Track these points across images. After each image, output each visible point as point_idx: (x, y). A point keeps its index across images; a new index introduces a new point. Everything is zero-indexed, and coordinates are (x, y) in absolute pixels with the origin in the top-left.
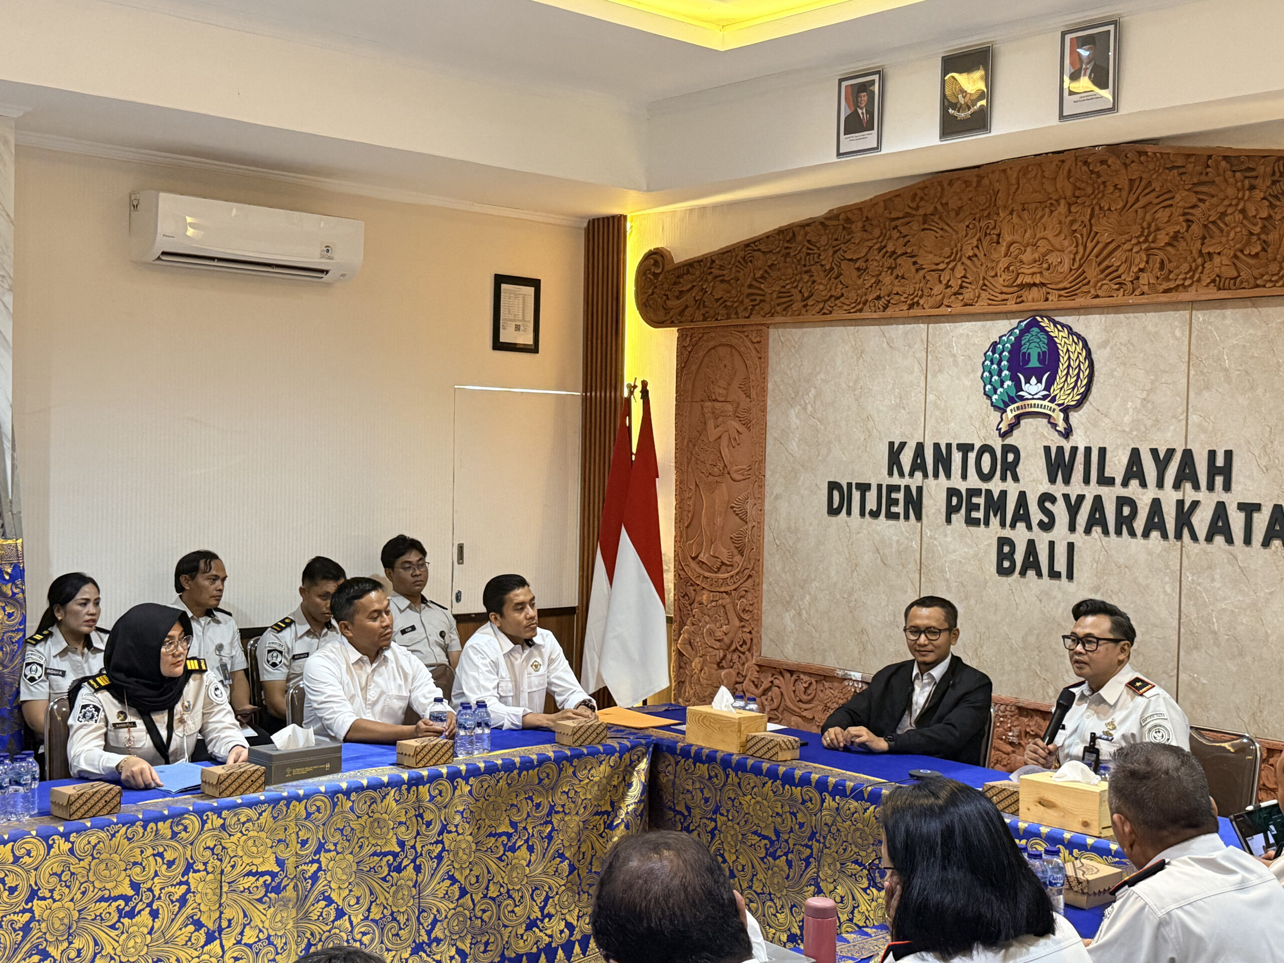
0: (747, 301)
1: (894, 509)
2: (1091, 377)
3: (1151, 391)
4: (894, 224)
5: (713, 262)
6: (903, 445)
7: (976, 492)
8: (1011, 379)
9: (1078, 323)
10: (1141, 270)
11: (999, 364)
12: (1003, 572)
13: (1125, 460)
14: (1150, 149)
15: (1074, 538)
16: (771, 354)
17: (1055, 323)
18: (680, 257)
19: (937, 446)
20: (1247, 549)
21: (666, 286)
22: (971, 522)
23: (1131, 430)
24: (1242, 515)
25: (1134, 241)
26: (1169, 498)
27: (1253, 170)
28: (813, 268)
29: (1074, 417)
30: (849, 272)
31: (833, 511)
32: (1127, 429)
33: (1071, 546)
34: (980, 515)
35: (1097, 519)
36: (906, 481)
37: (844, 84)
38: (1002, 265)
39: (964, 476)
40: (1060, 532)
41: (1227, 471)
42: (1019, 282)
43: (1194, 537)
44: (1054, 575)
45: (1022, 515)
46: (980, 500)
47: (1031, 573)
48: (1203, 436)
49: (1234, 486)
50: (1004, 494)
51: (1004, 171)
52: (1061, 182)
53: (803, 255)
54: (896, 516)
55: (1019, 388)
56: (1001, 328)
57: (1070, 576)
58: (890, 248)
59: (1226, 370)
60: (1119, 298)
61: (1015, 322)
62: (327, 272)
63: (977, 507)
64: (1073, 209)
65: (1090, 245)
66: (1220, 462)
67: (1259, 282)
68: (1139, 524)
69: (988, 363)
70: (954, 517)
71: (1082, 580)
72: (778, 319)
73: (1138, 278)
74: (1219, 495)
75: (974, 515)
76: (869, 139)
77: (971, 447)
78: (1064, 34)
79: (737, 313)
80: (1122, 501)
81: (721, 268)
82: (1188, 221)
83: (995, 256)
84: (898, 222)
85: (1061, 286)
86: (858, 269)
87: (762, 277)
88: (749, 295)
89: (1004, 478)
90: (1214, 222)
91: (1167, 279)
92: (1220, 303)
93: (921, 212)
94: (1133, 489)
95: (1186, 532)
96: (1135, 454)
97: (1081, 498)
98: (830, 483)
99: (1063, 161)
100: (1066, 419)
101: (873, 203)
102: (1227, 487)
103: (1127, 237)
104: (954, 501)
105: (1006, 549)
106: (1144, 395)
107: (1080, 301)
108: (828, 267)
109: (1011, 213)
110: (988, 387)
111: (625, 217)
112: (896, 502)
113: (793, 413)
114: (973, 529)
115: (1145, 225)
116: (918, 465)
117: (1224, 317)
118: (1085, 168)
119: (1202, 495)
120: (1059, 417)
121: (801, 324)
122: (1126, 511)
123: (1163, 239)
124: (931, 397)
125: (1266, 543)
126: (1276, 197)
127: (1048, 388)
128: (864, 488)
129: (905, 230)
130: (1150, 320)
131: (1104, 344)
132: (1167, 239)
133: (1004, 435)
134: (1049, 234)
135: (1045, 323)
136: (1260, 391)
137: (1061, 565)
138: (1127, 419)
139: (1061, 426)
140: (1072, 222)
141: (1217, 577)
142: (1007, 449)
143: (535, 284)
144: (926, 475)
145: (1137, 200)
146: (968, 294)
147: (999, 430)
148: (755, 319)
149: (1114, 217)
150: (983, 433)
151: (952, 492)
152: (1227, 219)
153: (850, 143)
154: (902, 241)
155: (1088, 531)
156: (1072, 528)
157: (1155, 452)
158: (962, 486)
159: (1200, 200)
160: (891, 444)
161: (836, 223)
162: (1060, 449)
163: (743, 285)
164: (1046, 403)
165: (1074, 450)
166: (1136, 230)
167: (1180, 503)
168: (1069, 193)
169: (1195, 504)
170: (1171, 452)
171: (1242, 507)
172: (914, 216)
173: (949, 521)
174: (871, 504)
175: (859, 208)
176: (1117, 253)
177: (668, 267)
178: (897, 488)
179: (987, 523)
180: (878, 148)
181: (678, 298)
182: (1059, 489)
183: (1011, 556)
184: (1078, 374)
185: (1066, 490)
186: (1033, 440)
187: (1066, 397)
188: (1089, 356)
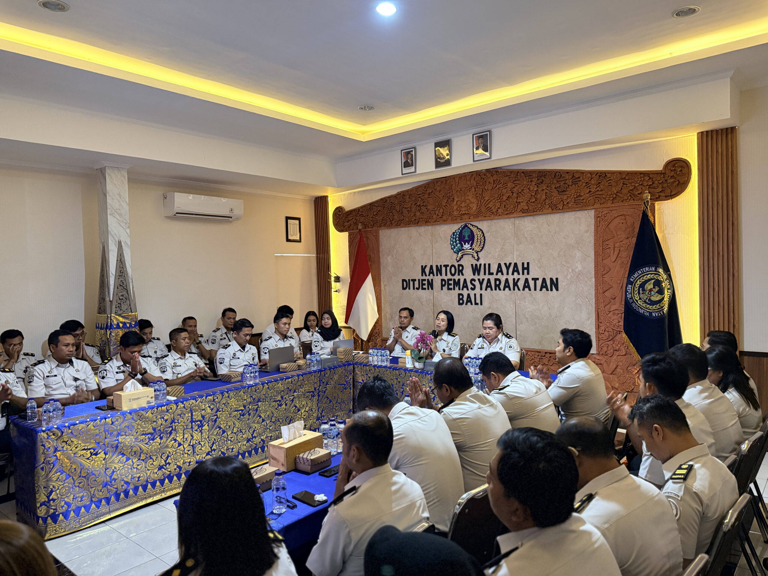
0: (371, 222)
1: (424, 287)
2: (484, 242)
3: (503, 245)
4: (419, 196)
5: (359, 210)
6: (426, 266)
7: (451, 280)
8: (460, 244)
9: (481, 225)
10: (498, 208)
11: (455, 239)
12: (460, 304)
13: (497, 267)
14: (500, 171)
15: (482, 292)
16: (380, 239)
17: (473, 225)
18: (348, 208)
19: (437, 266)
20: (535, 291)
21: (343, 218)
22: (449, 289)
23: (498, 258)
24: (533, 281)
25: (496, 199)
26: (511, 278)
27: (532, 176)
28: (393, 211)
29: (480, 254)
30: (405, 211)
31: (404, 289)
32: (497, 257)
33: (481, 295)
34: (452, 287)
35: (489, 286)
36: (427, 277)
37: (403, 152)
38: (455, 208)
39: (446, 275)
40: (477, 291)
41: (528, 268)
42: (461, 213)
43: (519, 289)
44: (476, 304)
45: (465, 286)
46: (452, 282)
47: (469, 304)
48: (520, 258)
49: (530, 273)
50: (459, 280)
51: (454, 178)
52: (472, 181)
53: (390, 207)
54: (425, 289)
55: (462, 246)
56: (456, 227)
57: (481, 304)
58: (418, 204)
59: (526, 238)
60: (492, 217)
62: (231, 217)
63: (451, 284)
64: (476, 189)
66: (526, 266)
67: (535, 210)
68: (502, 286)
69: (452, 239)
70: (444, 288)
71: (485, 305)
72: (382, 228)
73: (497, 210)
74: (526, 276)
75: (450, 287)
76: (412, 169)
77: (448, 266)
78: (473, 135)
79: (368, 226)
80: (496, 280)
81: (362, 212)
82: (512, 192)
83: (452, 205)
84: (421, 195)
85: (474, 214)
86: (408, 211)
87: (376, 214)
88: (372, 220)
89: (459, 275)
90: (520, 192)
91: (507, 210)
92: (523, 217)
93: (428, 192)
94: (499, 276)
95: (516, 287)
96: (499, 265)
97: (483, 280)
98: (403, 280)
99: (472, 175)
100: (477, 255)
101: (412, 190)
102: (528, 273)
103: (494, 198)
104: (444, 283)
105: (461, 297)
106: (501, 247)
107: (480, 218)
108: (398, 210)
109: (457, 192)
110: (453, 246)
111: (328, 196)
112: (425, 284)
113: (389, 258)
114: (450, 291)
115: (499, 194)
116: (431, 272)
117: (525, 222)
118: (479, 177)
119: (521, 276)
120: (475, 255)
121: (390, 228)
122: (498, 283)
123: (505, 198)
124: (434, 251)
125: (541, 290)
126: (539, 184)
127: (471, 246)
128: (414, 281)
129: (423, 198)
130: (502, 223)
131: (488, 232)
132: (506, 198)
133: (458, 262)
134: (470, 198)
135: (469, 226)
136: (537, 244)
137: (478, 301)
138: (496, 254)
139: (476, 258)
140: (476, 194)
141: (527, 301)
142: (459, 265)
143: (299, 219)
144: (434, 275)
145: (496, 186)
146: (444, 218)
147: (457, 260)
148: (375, 228)
149: (489, 192)
150: (451, 261)
151: (442, 280)
152: (524, 191)
153: (406, 170)
154: (422, 201)
155: (486, 290)
156: (481, 289)
157: (505, 264)
158: (446, 278)
159: (516, 186)
160: (422, 266)
161: (400, 196)
162: (476, 265)
163: (370, 217)
164: (471, 251)
165: (480, 265)
166: (496, 196)
167: (514, 279)
168: (475, 184)
169: (519, 279)
170: (510, 264)
171: (533, 279)
172: (425, 193)
173: (442, 289)
174: (417, 285)
175: (407, 191)
176: (491, 203)
177: (344, 212)
178: (425, 280)
179: (454, 289)
180: (415, 172)
181: (348, 222)
182: (476, 277)
183: (462, 299)
184: (481, 241)
185: (479, 277)
186: (467, 262)
187: (477, 248)
188: (484, 235)
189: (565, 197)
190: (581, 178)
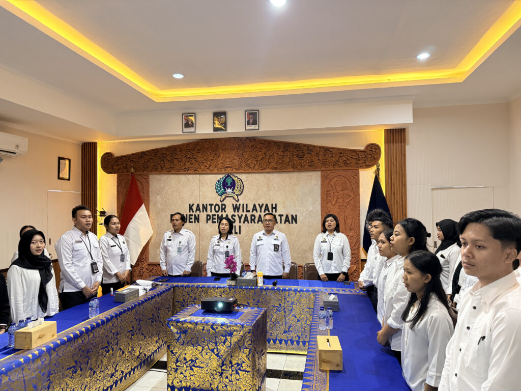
0: (142, 168)
1: (191, 220)
2: (243, 188)
3: (257, 191)
5: (130, 156)
6: (193, 205)
7: (215, 215)
8: (223, 189)
9: (239, 176)
11: (220, 185)
13: (252, 207)
14: (256, 139)
15: (241, 224)
16: (150, 182)
17: (234, 176)
18: (117, 154)
19: (203, 205)
20: (281, 224)
21: (113, 162)
22: (213, 222)
24: (280, 217)
25: (253, 158)
27: (280, 145)
28: (164, 160)
29: (239, 197)
30: (175, 161)
32: (252, 200)
33: (240, 226)
36: (194, 213)
38: (221, 162)
39: (211, 212)
40: (237, 223)
41: (275, 208)
42: (225, 166)
46: (216, 217)
48: (270, 201)
49: (277, 211)
53: (161, 156)
54: (192, 222)
55: (225, 190)
56: (220, 177)
57: (240, 233)
59: (274, 187)
60: (250, 171)
61: (224, 175)
62: (15, 153)
63: (215, 219)
64: (238, 150)
65: (242, 159)
66: (274, 206)
67: (282, 169)
68: (256, 220)
69: (217, 185)
70: (208, 221)
71: (243, 234)
72: (154, 173)
73: (254, 166)
76: (192, 129)
77: (212, 205)
78: (245, 111)
79: (139, 171)
80: (252, 216)
81: (133, 158)
82: (265, 155)
84: (190, 150)
85: (236, 167)
86: (179, 161)
87: (147, 161)
88: (143, 166)
89: (222, 211)
90: (271, 156)
91: (261, 167)
92: (273, 172)
93: (197, 148)
94: (254, 213)
96: (255, 205)
97: (242, 215)
103: (251, 157)
104: (209, 218)
107: (241, 171)
108: (169, 160)
109: (223, 150)
110: (217, 190)
111: (97, 143)
113: (158, 197)
114: (214, 224)
115: (255, 155)
116: (198, 209)
117: (274, 176)
118: (241, 142)
120: (236, 197)
121: (161, 174)
122: (253, 218)
124: (201, 193)
125: (285, 223)
126: (285, 151)
127: (233, 190)
129: (193, 152)
130: (257, 176)
131: (246, 181)
132: (261, 159)
133: (221, 202)
134: (233, 156)
135: (231, 176)
136: (282, 191)
137: (237, 231)
138: (252, 197)
139: (237, 199)
140: (238, 153)
142: (222, 205)
143: (69, 160)
144: (200, 212)
145: (253, 150)
146: (211, 168)
147: (220, 200)
148: (145, 172)
149: (248, 153)
150: (216, 201)
151: (208, 215)
152: (274, 155)
154: (192, 155)
155: (244, 223)
156: (240, 222)
157: (259, 204)
158: (211, 214)
159: (268, 151)
160: (190, 204)
161: (171, 149)
162: (236, 205)
163: (141, 163)
164: (232, 194)
165: (240, 204)
168: (237, 147)
170: (263, 204)
171: (279, 215)
172: (195, 149)
175: (178, 146)
176: (249, 161)
177: (113, 157)
178: (192, 215)
180: (195, 132)
181: (117, 166)
182: (236, 214)
184: (240, 188)
185: (238, 214)
186: (229, 202)
187: (237, 193)
188: (243, 183)
189: (303, 161)
190: (313, 150)
